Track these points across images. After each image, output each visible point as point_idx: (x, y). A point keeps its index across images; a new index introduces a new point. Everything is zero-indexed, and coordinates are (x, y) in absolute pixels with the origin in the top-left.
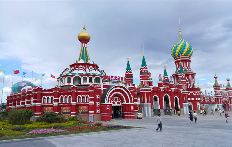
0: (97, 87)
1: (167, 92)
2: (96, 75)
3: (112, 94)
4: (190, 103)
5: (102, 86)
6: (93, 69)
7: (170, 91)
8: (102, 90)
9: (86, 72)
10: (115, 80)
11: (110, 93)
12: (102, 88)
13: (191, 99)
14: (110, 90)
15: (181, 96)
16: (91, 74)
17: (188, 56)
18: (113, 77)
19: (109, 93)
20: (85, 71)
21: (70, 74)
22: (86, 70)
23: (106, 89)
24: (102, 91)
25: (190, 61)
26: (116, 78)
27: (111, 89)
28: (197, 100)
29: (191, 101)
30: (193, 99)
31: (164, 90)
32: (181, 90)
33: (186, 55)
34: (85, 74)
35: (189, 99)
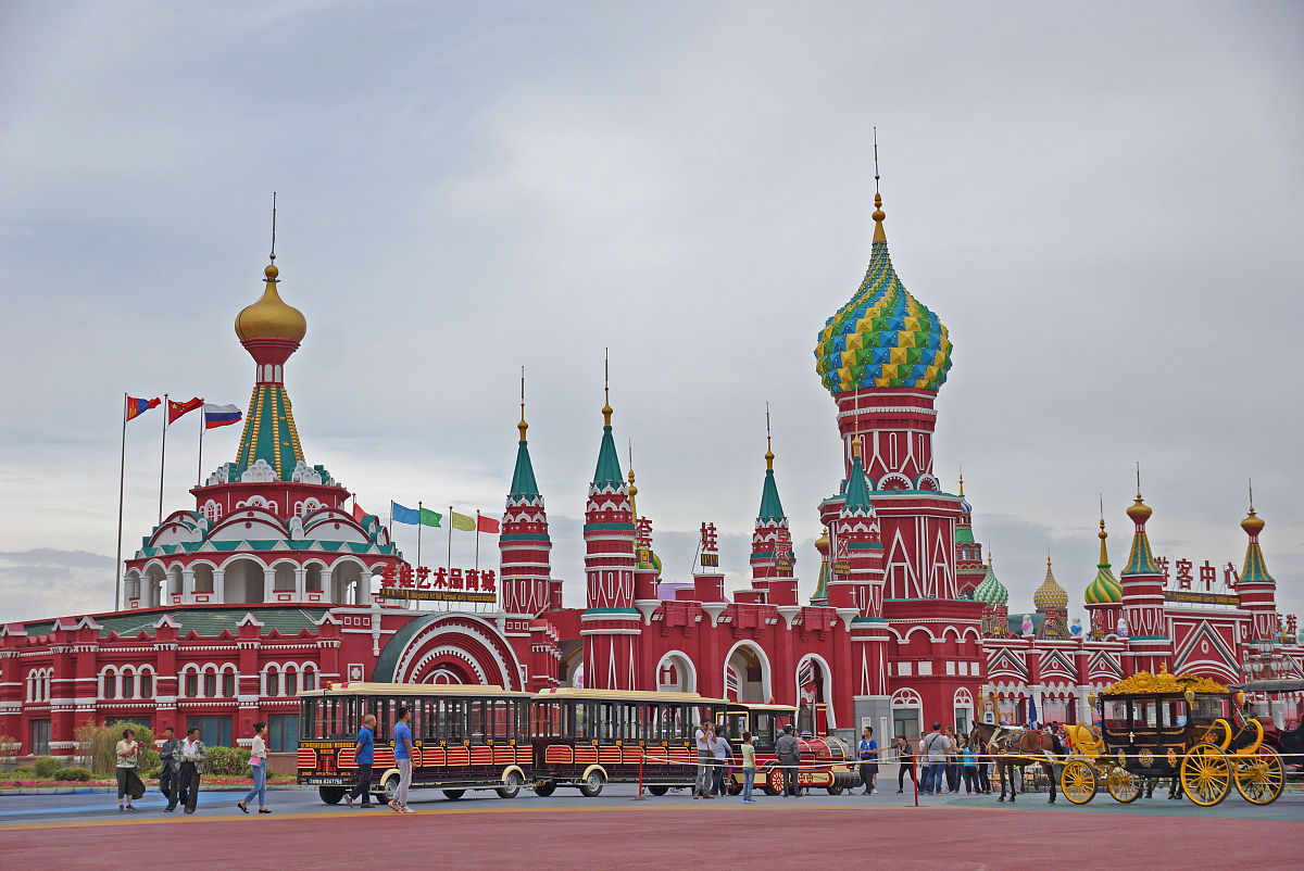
0: (353, 627)
1: (753, 629)
2: (340, 550)
3: (425, 658)
4: (906, 694)
5: (377, 619)
6: (325, 516)
7: (774, 621)
8: (376, 637)
9: (290, 537)
10: (437, 589)
11: (413, 652)
12: (376, 631)
13: (915, 669)
14: (415, 641)
15: (848, 651)
16: (315, 548)
17: (911, 389)
18: (427, 571)
19: (407, 653)
20: (285, 529)
21: (208, 548)
22: (287, 527)
23: (394, 632)
24: (376, 643)
25: (930, 423)
26: (440, 574)
27: (420, 636)
28: (951, 678)
29: (915, 681)
30: (925, 669)
31: (728, 620)
32: (848, 613)
33: (898, 383)
34: (286, 548)
35: (905, 669)
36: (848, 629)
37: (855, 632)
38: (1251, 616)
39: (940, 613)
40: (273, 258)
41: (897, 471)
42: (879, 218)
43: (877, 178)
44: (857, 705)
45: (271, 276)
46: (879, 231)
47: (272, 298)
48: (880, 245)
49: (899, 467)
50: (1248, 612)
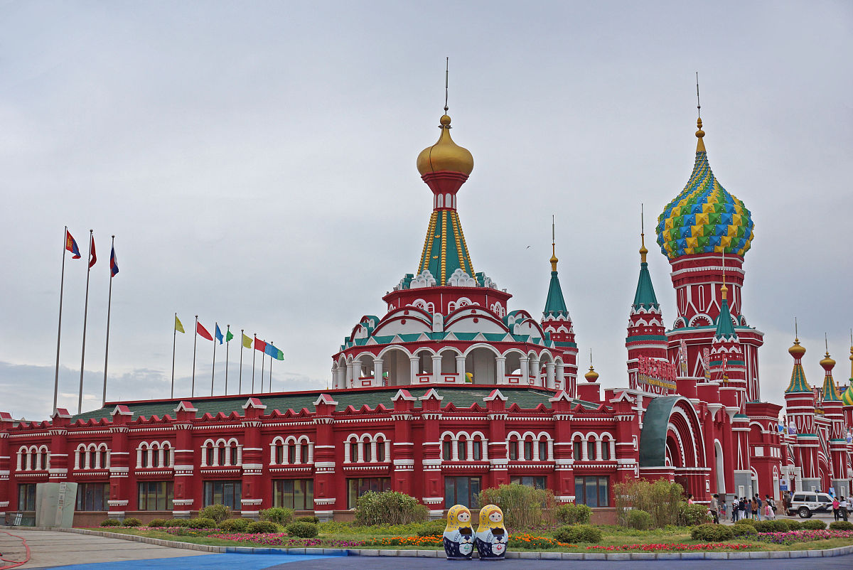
36: (731, 422)
37: (735, 424)
38: (831, 423)
39: (767, 413)
40: (446, 109)
41: (704, 312)
42: (700, 135)
43: (699, 107)
44: (735, 477)
45: (445, 124)
46: (701, 144)
47: (445, 140)
48: (701, 155)
49: (706, 310)
50: (830, 420)
